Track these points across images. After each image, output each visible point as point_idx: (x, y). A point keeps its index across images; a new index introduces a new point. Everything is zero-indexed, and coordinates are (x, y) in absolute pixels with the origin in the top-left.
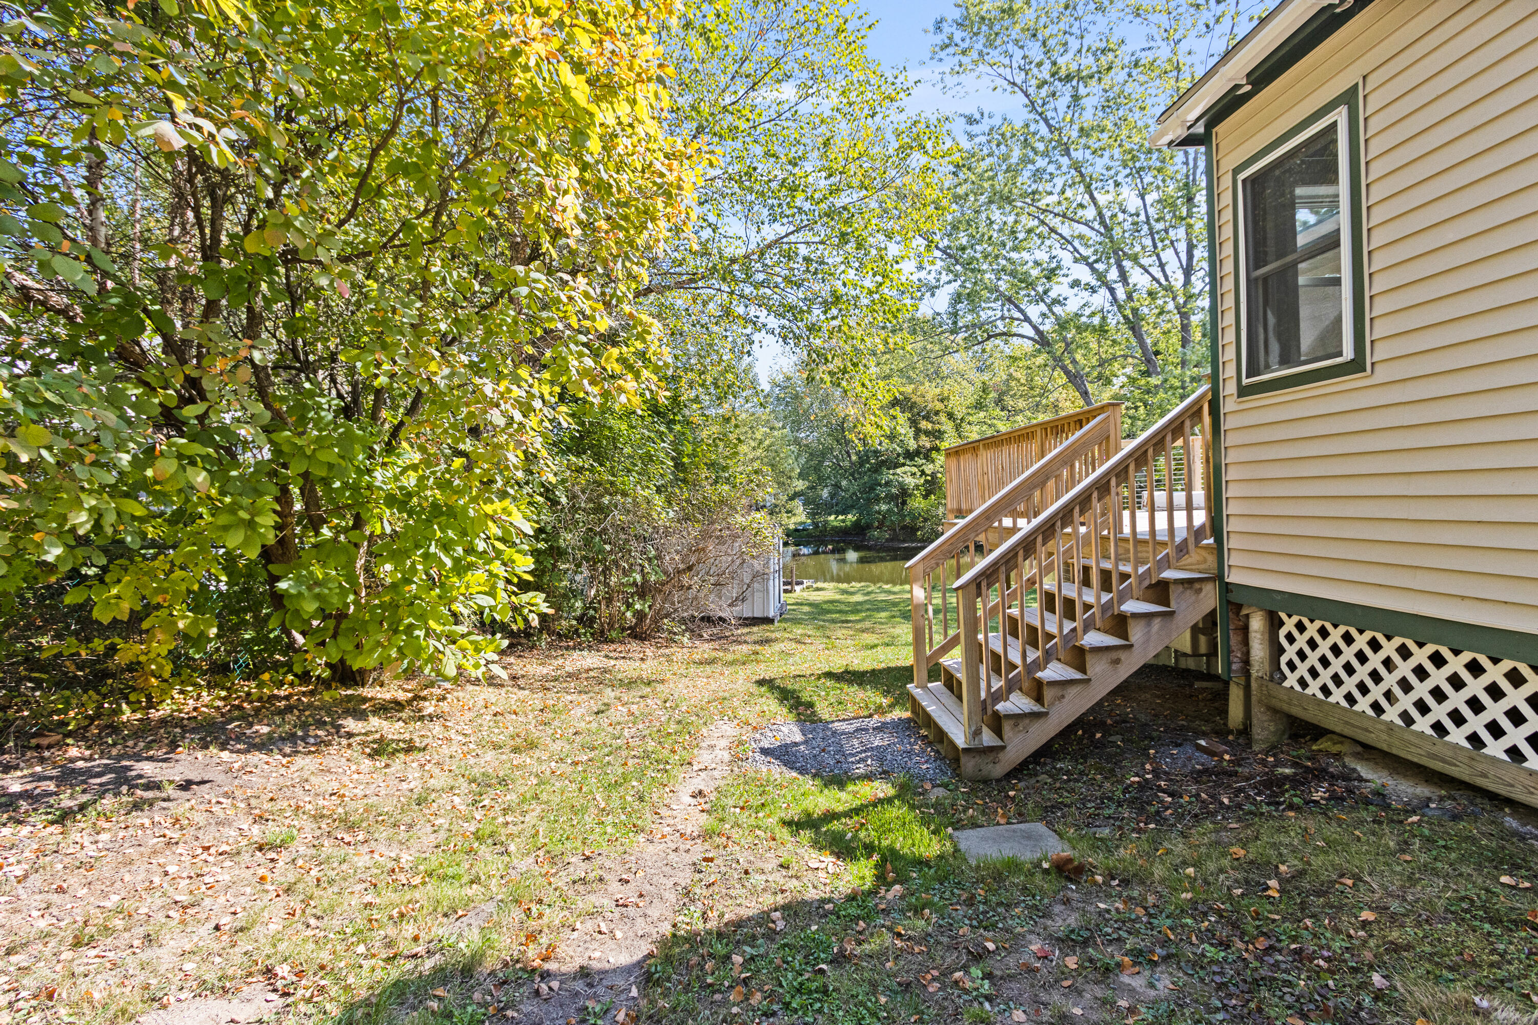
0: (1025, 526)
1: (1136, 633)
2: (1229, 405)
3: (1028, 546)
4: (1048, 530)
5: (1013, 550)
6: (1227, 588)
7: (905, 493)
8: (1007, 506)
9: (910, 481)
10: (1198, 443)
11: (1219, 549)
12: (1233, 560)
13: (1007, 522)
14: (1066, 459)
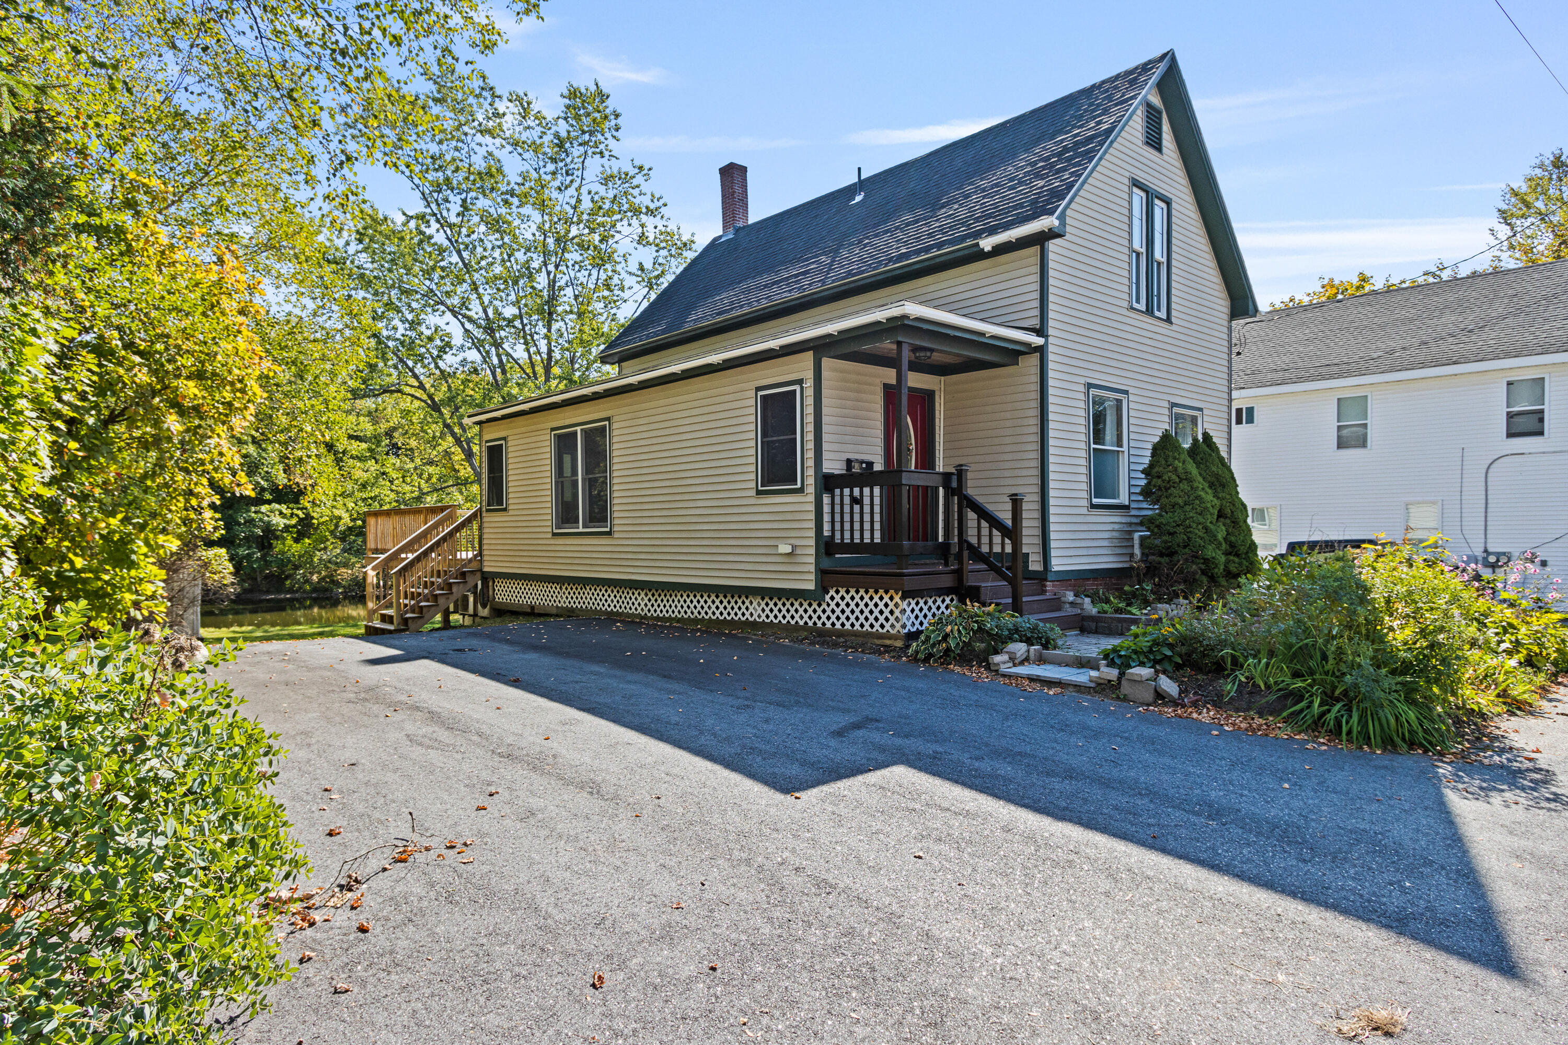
0: (411, 556)
1: (455, 589)
2: (484, 514)
3: (412, 564)
4: (418, 559)
5: (406, 565)
6: (483, 573)
7: (270, 533)
8: (402, 550)
9: (278, 521)
10: (475, 526)
11: (481, 561)
12: (485, 564)
13: (403, 556)
14: (435, 526)
